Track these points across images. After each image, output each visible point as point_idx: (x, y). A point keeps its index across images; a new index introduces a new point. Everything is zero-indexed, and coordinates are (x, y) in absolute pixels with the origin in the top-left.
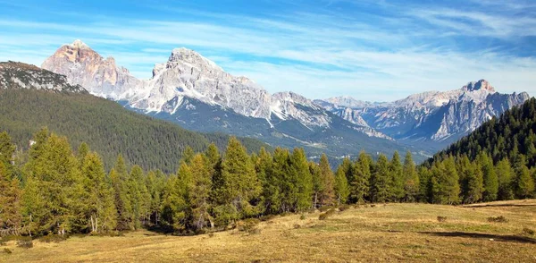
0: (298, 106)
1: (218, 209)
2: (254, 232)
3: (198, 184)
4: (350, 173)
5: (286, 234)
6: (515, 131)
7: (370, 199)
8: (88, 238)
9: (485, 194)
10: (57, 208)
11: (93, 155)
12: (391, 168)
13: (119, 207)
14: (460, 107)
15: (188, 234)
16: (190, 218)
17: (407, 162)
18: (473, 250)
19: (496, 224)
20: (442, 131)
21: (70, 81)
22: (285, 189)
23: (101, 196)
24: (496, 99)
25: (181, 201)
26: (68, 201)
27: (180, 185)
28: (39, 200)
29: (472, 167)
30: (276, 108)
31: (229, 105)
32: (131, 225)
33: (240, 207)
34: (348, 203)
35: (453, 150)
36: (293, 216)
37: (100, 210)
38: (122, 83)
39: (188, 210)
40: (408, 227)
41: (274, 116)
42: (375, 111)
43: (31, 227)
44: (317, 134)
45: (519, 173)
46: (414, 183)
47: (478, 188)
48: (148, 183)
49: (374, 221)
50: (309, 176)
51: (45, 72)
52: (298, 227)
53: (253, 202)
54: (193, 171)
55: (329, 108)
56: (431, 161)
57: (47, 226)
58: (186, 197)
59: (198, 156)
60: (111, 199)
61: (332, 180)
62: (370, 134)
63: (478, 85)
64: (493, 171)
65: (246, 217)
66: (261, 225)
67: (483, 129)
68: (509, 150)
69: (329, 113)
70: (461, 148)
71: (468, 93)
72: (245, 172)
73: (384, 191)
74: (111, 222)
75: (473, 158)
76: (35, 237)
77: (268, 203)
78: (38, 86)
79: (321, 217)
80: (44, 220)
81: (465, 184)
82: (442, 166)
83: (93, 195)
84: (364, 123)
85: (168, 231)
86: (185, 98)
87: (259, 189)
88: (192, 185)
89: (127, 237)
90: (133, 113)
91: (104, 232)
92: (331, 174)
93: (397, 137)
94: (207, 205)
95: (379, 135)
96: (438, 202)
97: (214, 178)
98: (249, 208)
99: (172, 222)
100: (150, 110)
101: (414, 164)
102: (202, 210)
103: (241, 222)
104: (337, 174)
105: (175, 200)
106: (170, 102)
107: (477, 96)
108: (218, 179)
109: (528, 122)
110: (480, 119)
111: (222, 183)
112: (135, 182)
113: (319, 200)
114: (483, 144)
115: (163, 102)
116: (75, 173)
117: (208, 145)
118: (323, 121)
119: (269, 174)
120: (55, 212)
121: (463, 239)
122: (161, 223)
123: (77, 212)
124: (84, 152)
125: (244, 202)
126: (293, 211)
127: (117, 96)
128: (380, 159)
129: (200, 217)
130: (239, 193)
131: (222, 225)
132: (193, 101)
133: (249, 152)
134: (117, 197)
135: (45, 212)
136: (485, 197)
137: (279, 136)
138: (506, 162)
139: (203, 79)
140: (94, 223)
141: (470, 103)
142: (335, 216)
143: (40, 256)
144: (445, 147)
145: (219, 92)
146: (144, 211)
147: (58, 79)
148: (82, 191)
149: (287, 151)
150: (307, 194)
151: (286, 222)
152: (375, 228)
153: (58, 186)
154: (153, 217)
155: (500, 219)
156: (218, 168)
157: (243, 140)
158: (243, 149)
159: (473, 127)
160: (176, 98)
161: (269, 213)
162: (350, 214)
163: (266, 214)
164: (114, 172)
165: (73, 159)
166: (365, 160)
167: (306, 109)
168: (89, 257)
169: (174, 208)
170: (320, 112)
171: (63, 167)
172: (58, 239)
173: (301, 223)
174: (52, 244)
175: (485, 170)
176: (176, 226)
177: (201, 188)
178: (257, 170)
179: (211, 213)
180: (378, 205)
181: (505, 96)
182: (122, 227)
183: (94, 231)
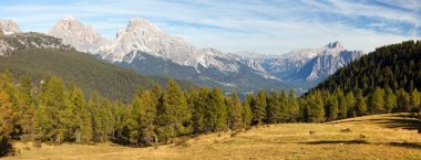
0: (217, 58)
1: (161, 129)
2: (186, 146)
3: (147, 111)
4: (252, 104)
5: (209, 148)
6: (356, 74)
7: (267, 121)
8: (74, 145)
9: (340, 114)
10: (55, 124)
11: (78, 91)
12: (281, 100)
13: (94, 125)
14: (324, 59)
15: (140, 146)
16: (141, 135)
17: (291, 95)
18: (330, 152)
19: (345, 134)
20: (313, 75)
21: (64, 42)
22: (208, 116)
23: (83, 118)
24: (345, 54)
25: (135, 123)
26: (62, 120)
27: (134, 112)
28: (46, 118)
29: (331, 98)
30: (201, 60)
31: (168, 57)
32: (102, 138)
33: (176, 128)
34: (252, 125)
35: (320, 87)
36: (213, 134)
37: (82, 127)
38: (96, 42)
39: (140, 130)
40: (291, 139)
41: (200, 65)
42: (269, 61)
43: (41, 135)
44: (230, 77)
45: (359, 101)
46: (295, 109)
47: (336, 111)
48: (113, 110)
49: (268, 136)
50: (224, 107)
51: (50, 37)
52: (216, 142)
53: (185, 125)
54: (144, 103)
55: (238, 59)
56: (306, 94)
57: (49, 135)
58: (139, 120)
59: (147, 92)
60: (89, 120)
61: (240, 109)
62: (266, 77)
63: (335, 45)
64: (344, 100)
65: (180, 135)
66: (191, 141)
67: (337, 73)
68: (353, 86)
69: (239, 63)
70: (325, 86)
71: (329, 50)
72: (180, 103)
73: (275, 116)
74: (89, 136)
75: (332, 92)
76: (43, 141)
77: (196, 126)
78: (45, 46)
79: (233, 135)
80: (48, 131)
81: (328, 108)
82: (313, 98)
83: (78, 117)
84: (262, 70)
85: (126, 143)
86: (138, 52)
87: (189, 116)
88: (143, 112)
89: (99, 146)
90: (103, 62)
91: (84, 142)
92: (240, 105)
93: (284, 79)
94: (153, 127)
95: (272, 77)
96: (311, 121)
97: (158, 108)
98: (182, 129)
99: (129, 137)
100: (114, 60)
101: (295, 96)
102: (150, 130)
103: (177, 139)
104: (243, 105)
105: (131, 122)
106: (128, 55)
107: (334, 52)
108: (161, 108)
109: (363, 69)
110: (336, 66)
111: (164, 111)
112: (105, 109)
113: (232, 123)
114: (338, 83)
115: (123, 55)
116: (67, 102)
117: (154, 84)
118: (234, 68)
119: (197, 105)
120: (54, 126)
121: (324, 146)
122: (122, 138)
123: (68, 127)
124: (72, 89)
125: (179, 125)
126: (213, 131)
127: (93, 52)
128: (273, 94)
129: (148, 134)
130: (175, 118)
131: (164, 141)
132: (144, 54)
133: (183, 90)
134: (93, 119)
135: (49, 126)
136: (340, 117)
137: (203, 78)
138: (351, 94)
139: (150, 39)
140: (78, 135)
141: (330, 56)
142: (242, 134)
143: (45, 154)
144: (315, 85)
145: (161, 48)
146: (110, 129)
147: (57, 41)
148: (71, 113)
149: (209, 89)
150: (223, 119)
151: (209, 138)
152: (269, 142)
153: (57, 110)
154: (116, 133)
155: (348, 130)
156: (161, 100)
157: (178, 81)
158: (178, 88)
159: (332, 72)
160: (132, 52)
161: (196, 132)
162: (253, 132)
163: (194, 133)
164: (91, 102)
165: (66, 93)
166: (263, 95)
167: (221, 60)
168: (75, 157)
169: (130, 128)
170: (232, 62)
171: (60, 98)
172: (56, 144)
173: (219, 139)
174: (52, 147)
175: (339, 99)
176: (131, 140)
177: (149, 114)
178: (188, 102)
179: (156, 132)
180: (272, 126)
181: (350, 53)
182: (95, 139)
183: (78, 140)
